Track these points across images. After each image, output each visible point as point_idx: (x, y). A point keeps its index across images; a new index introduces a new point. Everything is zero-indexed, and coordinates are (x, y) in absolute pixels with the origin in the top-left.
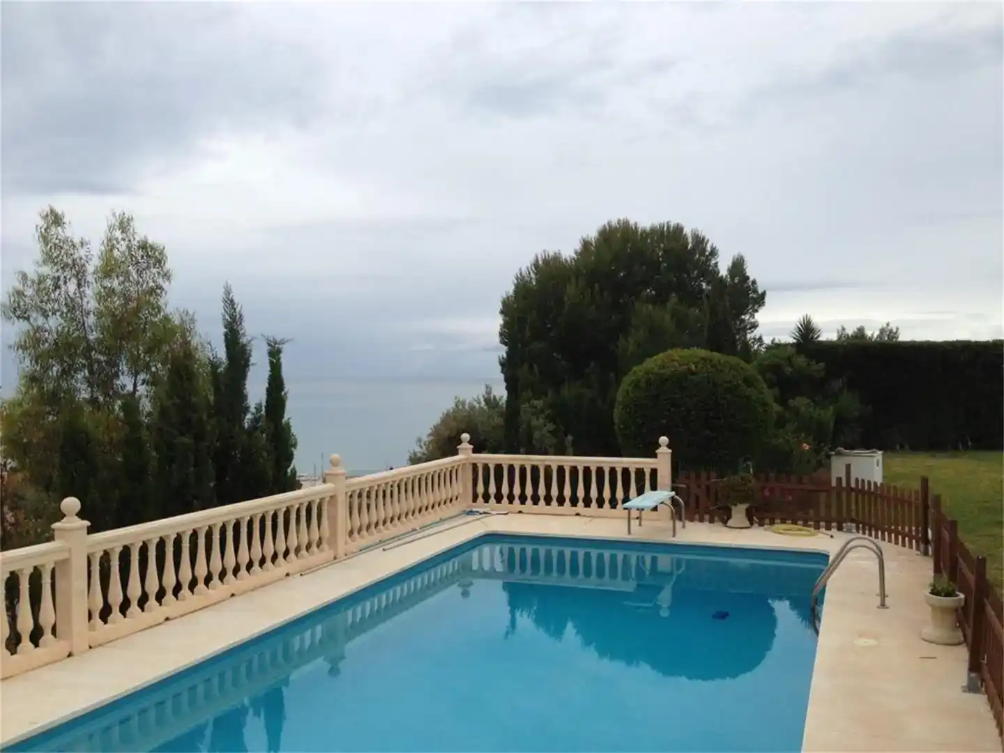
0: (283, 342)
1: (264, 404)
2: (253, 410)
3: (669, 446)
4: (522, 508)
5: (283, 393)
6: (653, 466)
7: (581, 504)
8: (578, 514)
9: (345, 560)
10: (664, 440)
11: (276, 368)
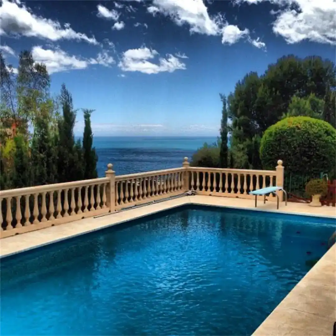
0: (91, 111)
1: (82, 140)
2: (76, 143)
3: (283, 165)
4: (211, 193)
5: (91, 136)
6: (274, 175)
7: (239, 192)
8: (237, 197)
9: (114, 213)
10: (280, 162)
11: (88, 123)
